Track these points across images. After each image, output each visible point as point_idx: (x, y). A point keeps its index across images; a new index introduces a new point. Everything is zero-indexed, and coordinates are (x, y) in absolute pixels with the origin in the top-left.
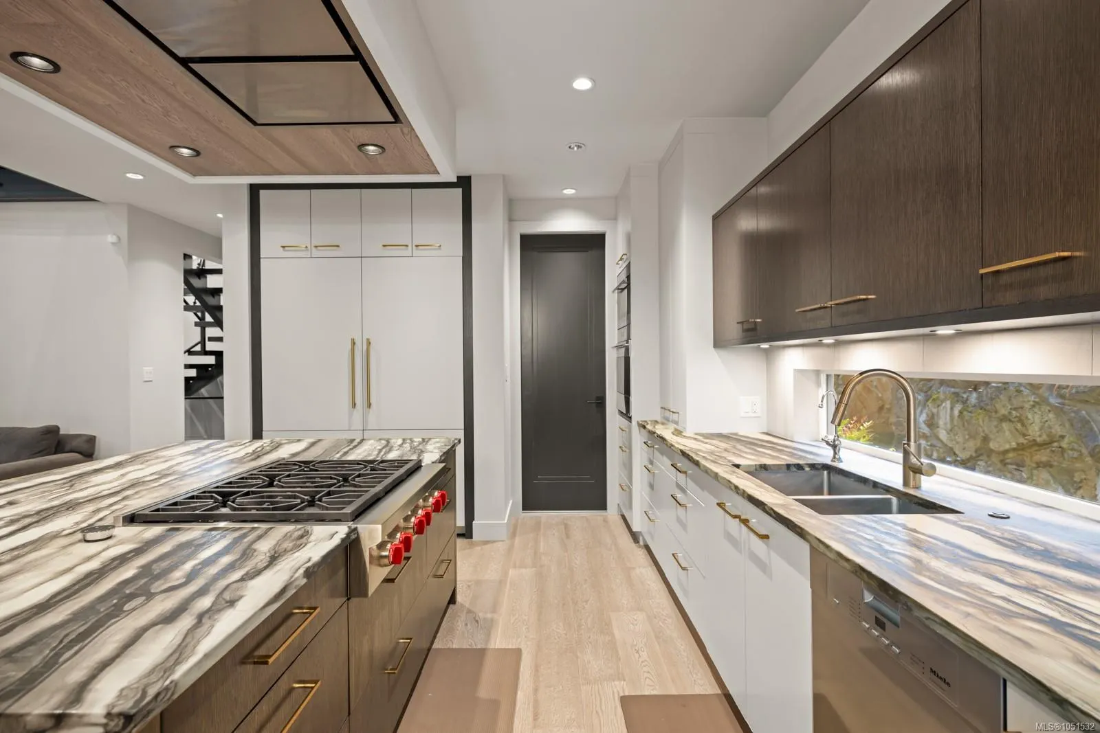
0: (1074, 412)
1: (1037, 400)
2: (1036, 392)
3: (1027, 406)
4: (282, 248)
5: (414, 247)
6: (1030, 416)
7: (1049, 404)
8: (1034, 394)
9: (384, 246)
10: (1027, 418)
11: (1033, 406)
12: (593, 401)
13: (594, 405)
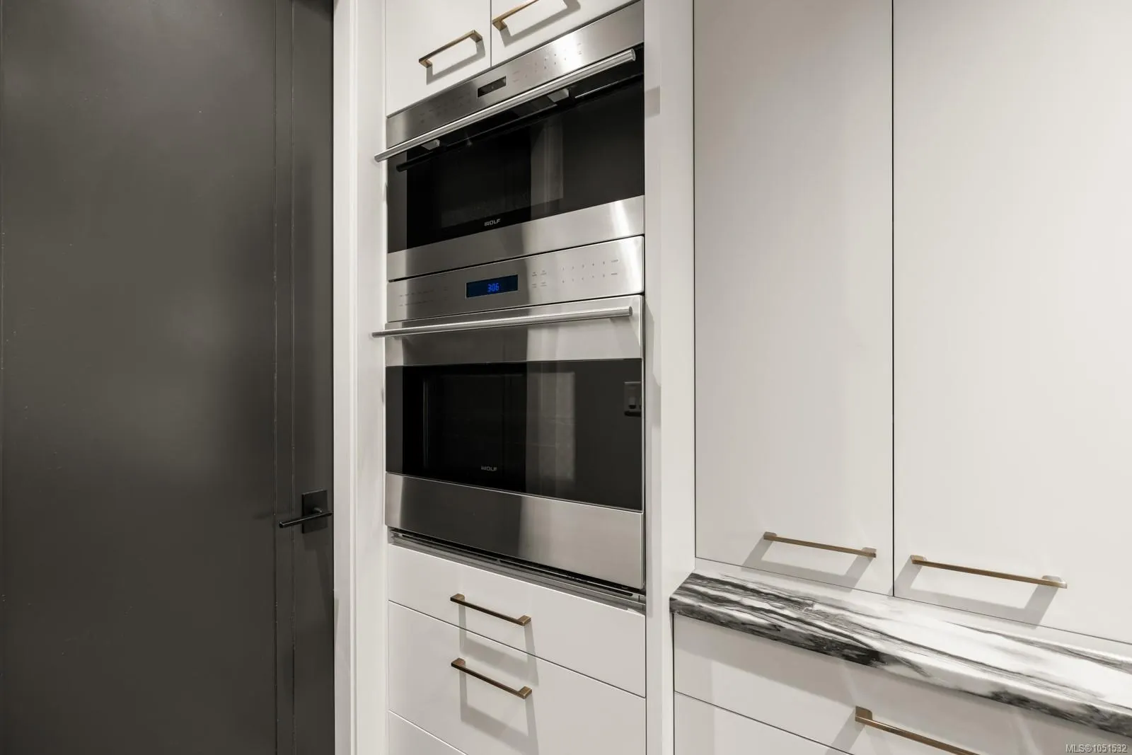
12: (297, 512)
13: (297, 528)
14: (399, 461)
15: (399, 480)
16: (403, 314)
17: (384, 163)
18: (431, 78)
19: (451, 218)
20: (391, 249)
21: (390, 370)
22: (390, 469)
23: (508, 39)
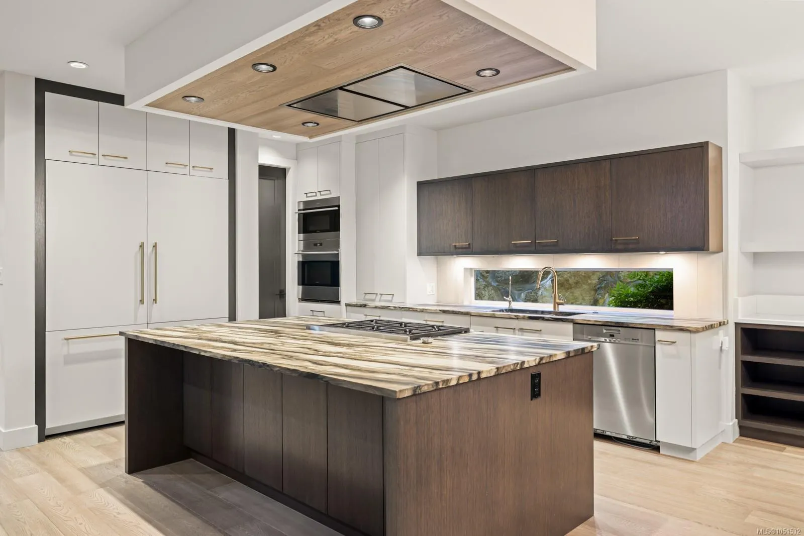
0: (503, 289)
1: (486, 284)
2: (486, 280)
3: (482, 287)
4: (69, 153)
5: (191, 168)
6: (483, 292)
7: (491, 286)
8: (485, 281)
9: (166, 163)
10: (482, 293)
11: (485, 287)
12: (278, 293)
13: (278, 296)
14: (301, 283)
15: (301, 287)
16: (302, 248)
17: (297, 214)
18: (307, 197)
19: (311, 228)
20: (299, 233)
21: (299, 262)
22: (299, 285)
23: (321, 195)
